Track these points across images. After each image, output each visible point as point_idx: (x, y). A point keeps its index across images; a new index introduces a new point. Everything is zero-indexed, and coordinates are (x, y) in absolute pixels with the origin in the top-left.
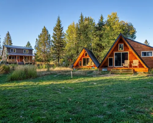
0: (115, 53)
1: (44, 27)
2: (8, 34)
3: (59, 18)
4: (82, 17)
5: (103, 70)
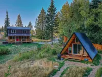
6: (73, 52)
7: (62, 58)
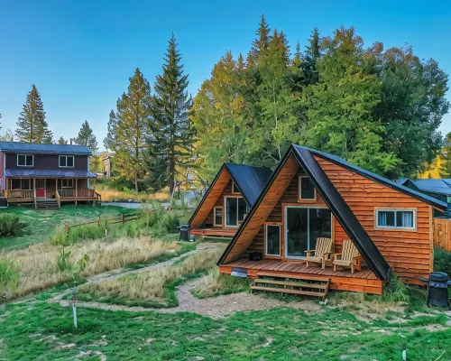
0: (286, 208)
1: (138, 72)
2: (34, 95)
3: (172, 44)
4: (264, 31)
5: (234, 274)
6: (225, 220)
7: (192, 236)
